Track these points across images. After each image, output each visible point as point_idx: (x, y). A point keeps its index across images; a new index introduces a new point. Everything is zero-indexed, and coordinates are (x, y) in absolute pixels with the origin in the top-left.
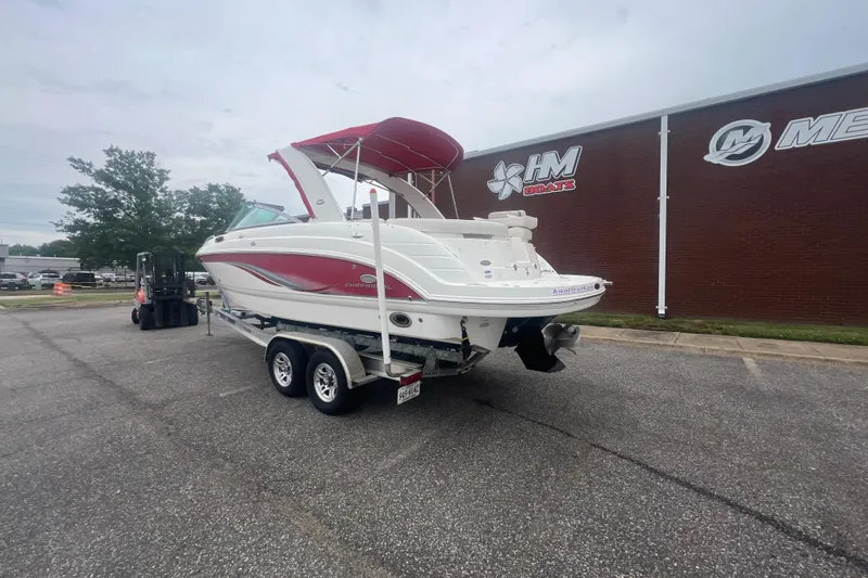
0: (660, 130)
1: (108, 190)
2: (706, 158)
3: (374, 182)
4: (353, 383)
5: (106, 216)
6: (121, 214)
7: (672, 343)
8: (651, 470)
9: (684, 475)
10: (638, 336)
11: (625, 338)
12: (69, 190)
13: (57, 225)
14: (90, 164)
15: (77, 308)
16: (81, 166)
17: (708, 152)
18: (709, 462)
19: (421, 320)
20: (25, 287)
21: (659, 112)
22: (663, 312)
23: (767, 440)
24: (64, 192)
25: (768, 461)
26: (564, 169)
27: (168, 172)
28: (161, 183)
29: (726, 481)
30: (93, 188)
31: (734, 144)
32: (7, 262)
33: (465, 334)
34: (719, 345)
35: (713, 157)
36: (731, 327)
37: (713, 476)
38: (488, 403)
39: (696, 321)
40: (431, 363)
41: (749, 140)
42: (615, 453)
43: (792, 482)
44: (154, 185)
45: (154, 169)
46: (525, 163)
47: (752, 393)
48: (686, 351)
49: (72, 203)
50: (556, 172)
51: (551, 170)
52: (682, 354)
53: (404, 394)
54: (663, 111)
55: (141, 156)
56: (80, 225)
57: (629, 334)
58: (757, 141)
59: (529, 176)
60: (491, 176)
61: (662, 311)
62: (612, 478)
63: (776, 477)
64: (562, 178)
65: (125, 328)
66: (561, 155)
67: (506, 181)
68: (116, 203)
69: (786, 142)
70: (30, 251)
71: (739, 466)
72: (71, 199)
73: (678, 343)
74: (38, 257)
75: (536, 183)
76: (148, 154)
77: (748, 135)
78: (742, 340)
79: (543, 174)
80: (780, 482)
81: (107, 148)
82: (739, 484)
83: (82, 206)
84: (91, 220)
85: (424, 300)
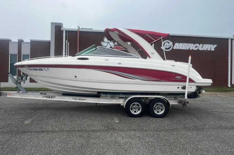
31: (166, 46)
69: (175, 48)
85: (195, 82)
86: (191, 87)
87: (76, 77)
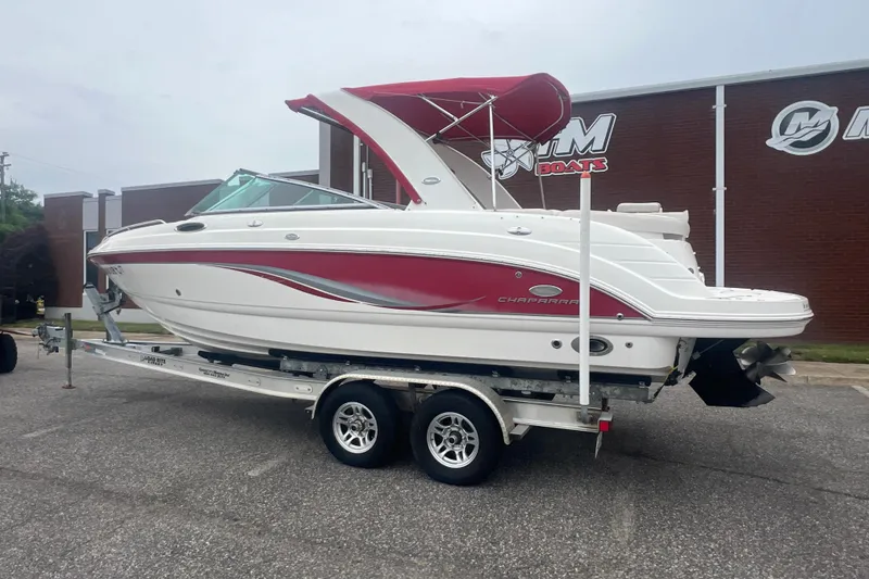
0: (715, 104)
2: (769, 143)
4: (512, 436)
17: (770, 136)
21: (714, 80)
31: (799, 129)
33: (676, 362)
34: (817, 372)
35: (776, 142)
41: (816, 126)
50: (581, 146)
51: (574, 142)
54: (719, 80)
58: (823, 127)
64: (589, 155)
66: (588, 122)
69: (854, 132)
75: (553, 158)
77: (814, 120)
79: (563, 148)
85: (645, 318)
86: (629, 345)
87: (178, 292)
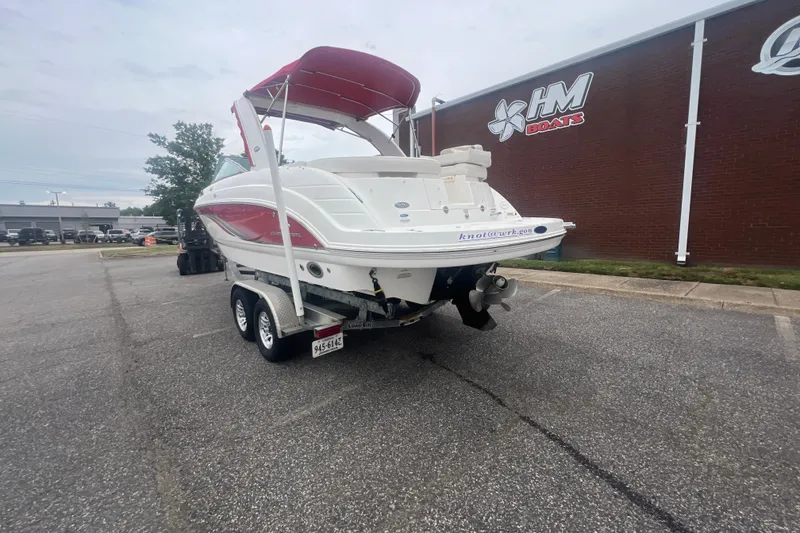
0: (693, 40)
1: (179, 159)
2: (756, 68)
3: (345, 129)
4: (283, 333)
5: (180, 181)
6: (189, 179)
7: (682, 295)
8: (580, 458)
9: (620, 472)
10: (642, 286)
11: (626, 288)
12: (151, 161)
13: (146, 191)
14: (164, 138)
15: (149, 257)
16: (157, 139)
17: (757, 60)
18: (669, 456)
19: (329, 270)
20: (128, 240)
21: (693, 16)
22: (684, 259)
23: (768, 433)
24: (147, 163)
25: (758, 463)
26: (571, 101)
27: (223, 140)
28: (218, 150)
29: (679, 488)
30: (168, 158)
31: (796, 46)
32: (120, 221)
33: (377, 286)
34: (747, 298)
35: (766, 66)
36: (770, 276)
37: (666, 476)
38: (431, 357)
39: (726, 270)
40: (363, 314)
42: (544, 431)
43: (786, 501)
44: (213, 152)
45: (213, 138)
46: (528, 99)
47: (770, 363)
48: (699, 305)
49: (154, 171)
50: (562, 105)
51: (557, 103)
52: (692, 309)
53: (319, 348)
54: (698, 15)
55: (201, 127)
56: (161, 190)
57: (632, 284)
59: (531, 114)
60: (492, 117)
61: (682, 257)
62: (523, 465)
63: (762, 491)
64: (569, 112)
65: (172, 274)
66: (569, 85)
67: (508, 120)
68: (185, 169)
70: (136, 212)
71: (710, 466)
72: (154, 169)
73: (690, 296)
74: (142, 216)
75: (540, 119)
76: (207, 125)
78: (780, 293)
79: (548, 110)
80: (764, 498)
81: (176, 123)
82: (699, 495)
83: (162, 174)
84: (169, 185)
